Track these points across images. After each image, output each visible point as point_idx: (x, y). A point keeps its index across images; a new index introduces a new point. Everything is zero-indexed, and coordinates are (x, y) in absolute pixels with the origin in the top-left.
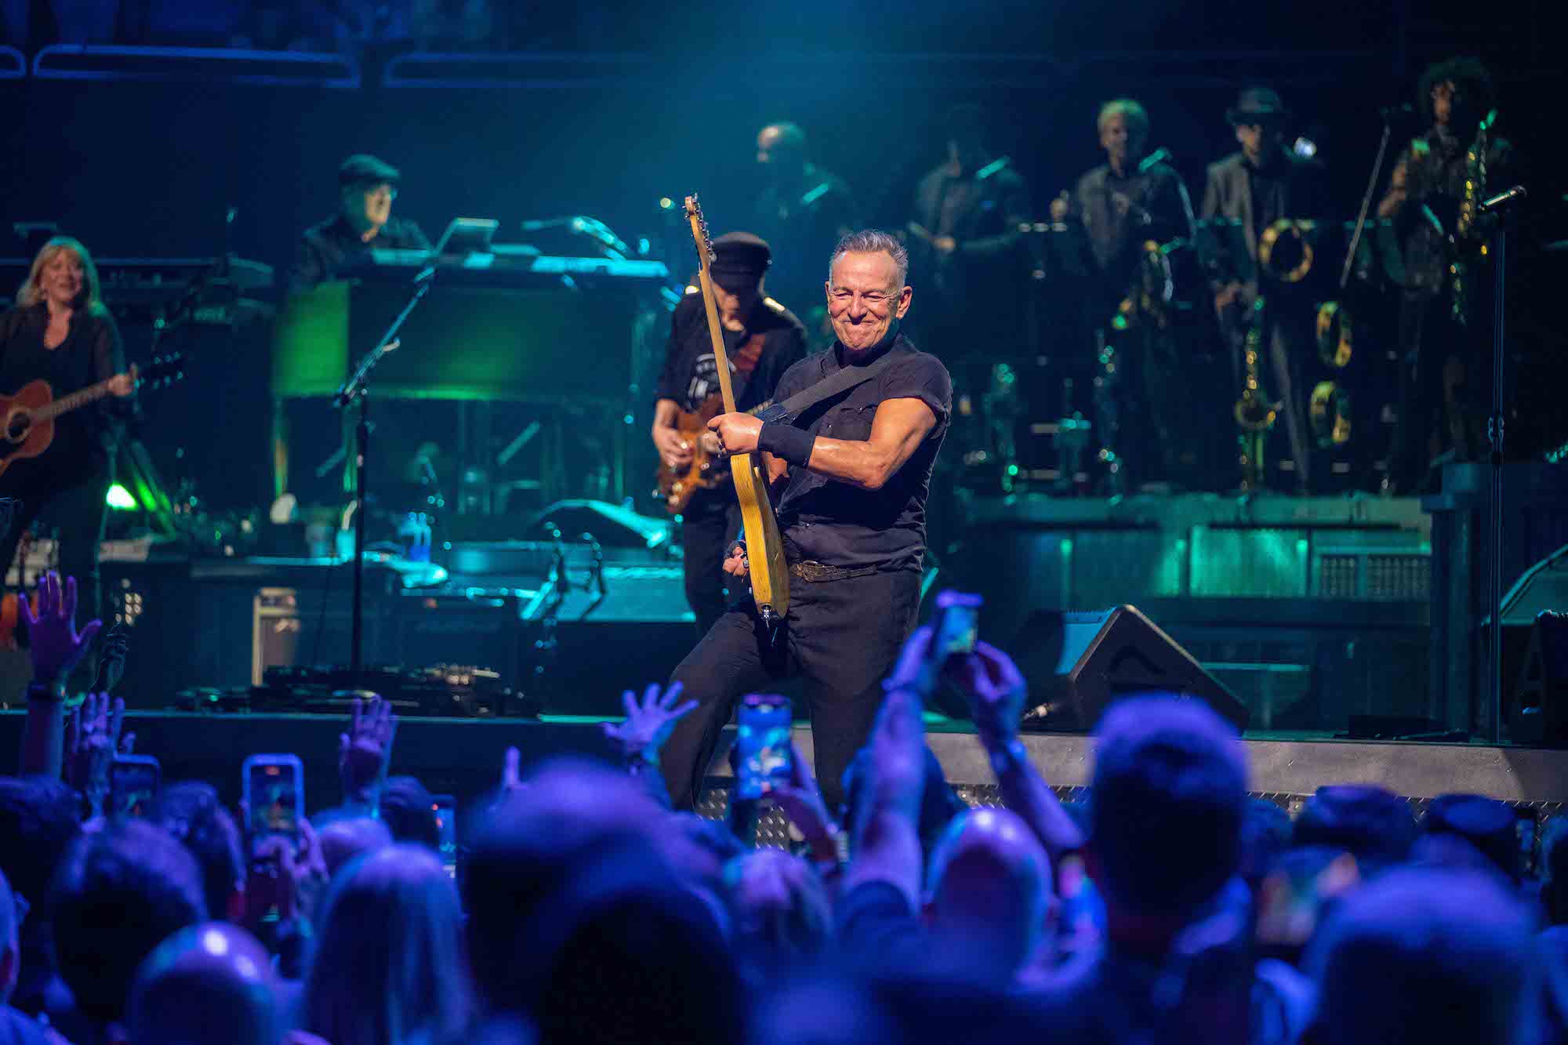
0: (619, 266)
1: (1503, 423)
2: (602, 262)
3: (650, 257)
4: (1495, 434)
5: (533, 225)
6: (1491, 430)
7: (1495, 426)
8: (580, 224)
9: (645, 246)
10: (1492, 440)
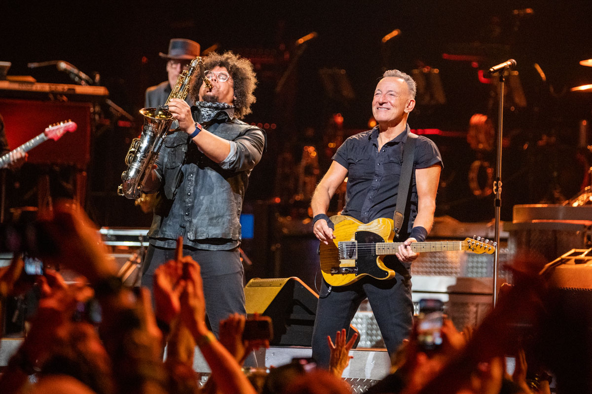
0: (83, 89)
1: (501, 184)
2: (71, 86)
3: (101, 84)
4: (497, 190)
5: (33, 65)
6: (495, 188)
7: (497, 185)
8: (63, 65)
9: (98, 77)
10: (495, 193)
